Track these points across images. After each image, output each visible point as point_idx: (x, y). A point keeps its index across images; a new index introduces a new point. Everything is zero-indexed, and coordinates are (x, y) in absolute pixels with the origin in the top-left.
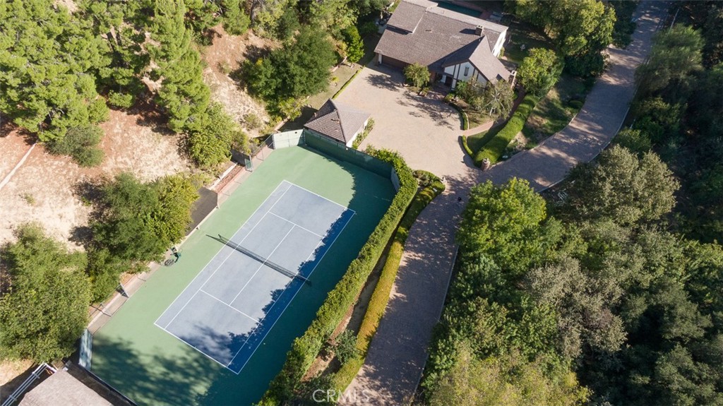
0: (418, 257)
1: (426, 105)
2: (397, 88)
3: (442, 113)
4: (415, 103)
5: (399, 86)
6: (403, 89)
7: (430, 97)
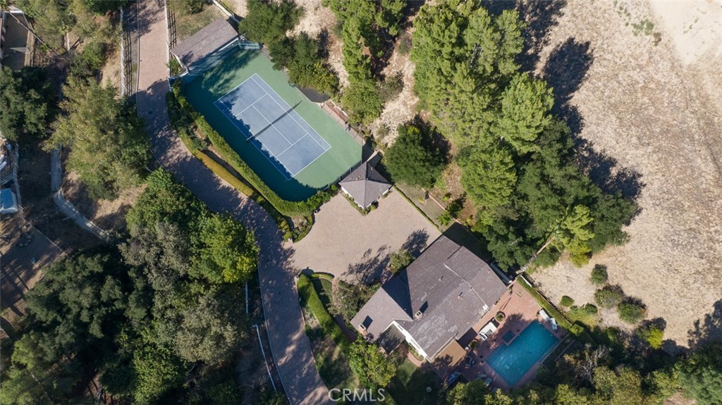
0: (242, 205)
1: (375, 266)
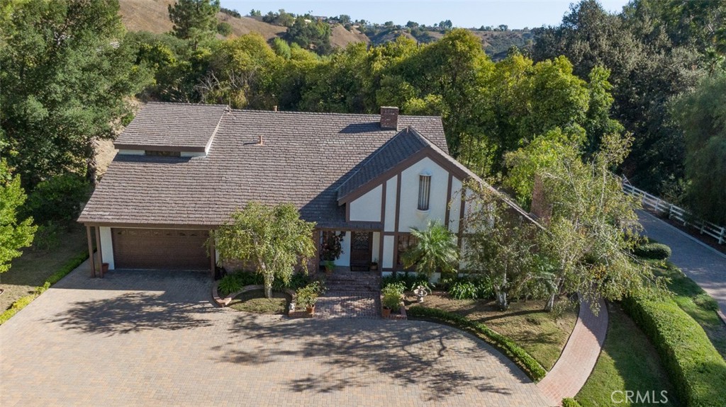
1: (337, 340)
2: (197, 316)
3: (413, 349)
4: (293, 344)
5: (202, 311)
6: (226, 315)
7: (333, 312)
